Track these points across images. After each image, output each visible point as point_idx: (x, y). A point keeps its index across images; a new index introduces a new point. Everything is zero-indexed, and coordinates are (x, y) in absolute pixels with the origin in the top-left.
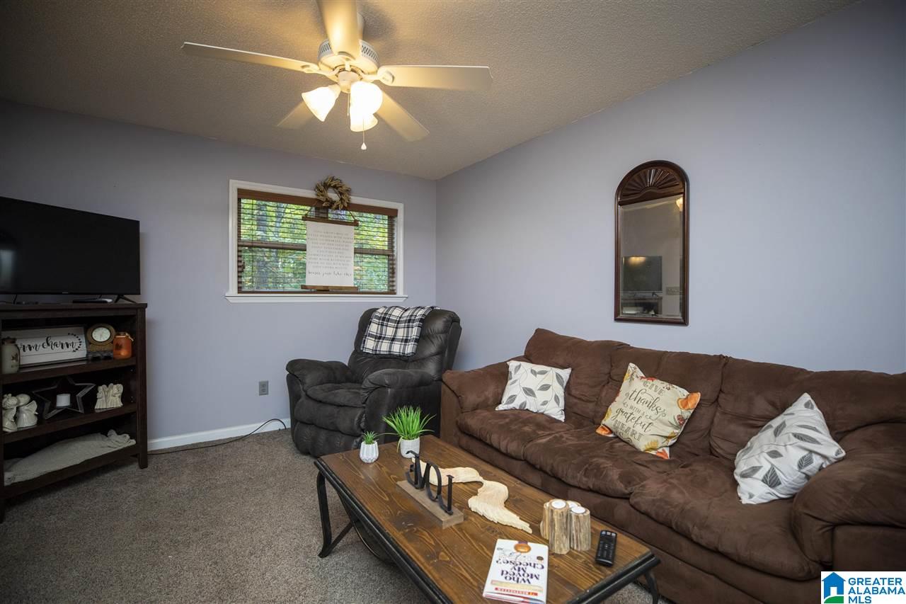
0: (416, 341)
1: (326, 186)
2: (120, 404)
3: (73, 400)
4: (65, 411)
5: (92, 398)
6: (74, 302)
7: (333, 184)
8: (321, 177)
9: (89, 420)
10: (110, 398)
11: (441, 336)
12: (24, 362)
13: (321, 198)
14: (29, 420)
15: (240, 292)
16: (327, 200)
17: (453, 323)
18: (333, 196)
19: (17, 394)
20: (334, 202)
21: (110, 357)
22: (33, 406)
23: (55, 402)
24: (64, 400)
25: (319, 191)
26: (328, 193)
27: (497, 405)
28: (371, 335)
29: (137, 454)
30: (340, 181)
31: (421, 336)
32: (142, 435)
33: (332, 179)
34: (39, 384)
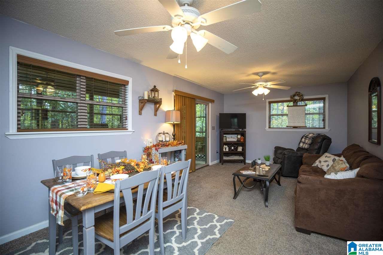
0: (310, 144)
1: (294, 95)
2: (241, 151)
3: (234, 148)
4: (233, 150)
5: (237, 149)
6: (235, 130)
7: (297, 94)
8: (293, 93)
9: (237, 152)
10: (240, 149)
11: (320, 143)
12: (227, 140)
13: (292, 99)
14: (227, 150)
15: (269, 128)
16: (294, 100)
17: (325, 139)
18: (297, 98)
19: (226, 145)
20: (296, 100)
21: (240, 141)
22: (228, 148)
23: (231, 148)
24: (233, 148)
25: (291, 97)
26: (295, 98)
27: (313, 164)
28: (302, 142)
29: (243, 161)
30: (299, 93)
31: (312, 143)
32: (245, 158)
33: (297, 92)
34: (229, 144)
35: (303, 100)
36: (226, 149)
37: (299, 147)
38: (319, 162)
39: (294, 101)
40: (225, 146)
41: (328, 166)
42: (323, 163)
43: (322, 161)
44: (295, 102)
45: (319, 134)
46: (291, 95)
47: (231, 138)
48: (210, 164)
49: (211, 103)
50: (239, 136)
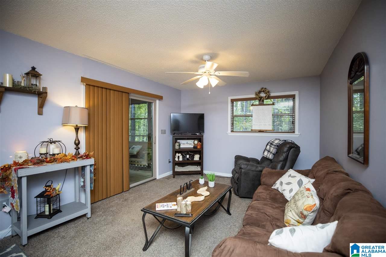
0: (274, 154)
1: (260, 92)
2: (199, 160)
4: (188, 159)
5: (193, 157)
6: (192, 134)
7: (262, 90)
8: (258, 89)
9: (192, 162)
10: (197, 158)
11: (286, 153)
12: (181, 147)
13: (257, 97)
14: (181, 159)
15: (231, 132)
16: (260, 97)
17: (292, 148)
18: (263, 95)
19: (179, 153)
20: (262, 97)
21: (197, 148)
22: (181, 156)
23: (186, 156)
24: (188, 156)
25: (256, 94)
26: (260, 95)
27: (272, 186)
28: (267, 150)
29: (201, 173)
30: (265, 89)
31: (276, 153)
32: (202, 169)
33: (262, 88)
34: (183, 152)
35: (269, 97)
36: (179, 157)
37: (263, 157)
38: (280, 184)
39: (259, 99)
40: (177, 155)
41: (291, 191)
42: (285, 186)
43: (283, 183)
44: (261, 100)
45: (286, 141)
46: (256, 91)
47: (187, 144)
48: (158, 177)
49: (159, 100)
50: (196, 142)
